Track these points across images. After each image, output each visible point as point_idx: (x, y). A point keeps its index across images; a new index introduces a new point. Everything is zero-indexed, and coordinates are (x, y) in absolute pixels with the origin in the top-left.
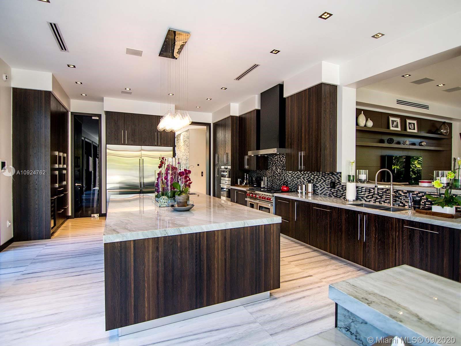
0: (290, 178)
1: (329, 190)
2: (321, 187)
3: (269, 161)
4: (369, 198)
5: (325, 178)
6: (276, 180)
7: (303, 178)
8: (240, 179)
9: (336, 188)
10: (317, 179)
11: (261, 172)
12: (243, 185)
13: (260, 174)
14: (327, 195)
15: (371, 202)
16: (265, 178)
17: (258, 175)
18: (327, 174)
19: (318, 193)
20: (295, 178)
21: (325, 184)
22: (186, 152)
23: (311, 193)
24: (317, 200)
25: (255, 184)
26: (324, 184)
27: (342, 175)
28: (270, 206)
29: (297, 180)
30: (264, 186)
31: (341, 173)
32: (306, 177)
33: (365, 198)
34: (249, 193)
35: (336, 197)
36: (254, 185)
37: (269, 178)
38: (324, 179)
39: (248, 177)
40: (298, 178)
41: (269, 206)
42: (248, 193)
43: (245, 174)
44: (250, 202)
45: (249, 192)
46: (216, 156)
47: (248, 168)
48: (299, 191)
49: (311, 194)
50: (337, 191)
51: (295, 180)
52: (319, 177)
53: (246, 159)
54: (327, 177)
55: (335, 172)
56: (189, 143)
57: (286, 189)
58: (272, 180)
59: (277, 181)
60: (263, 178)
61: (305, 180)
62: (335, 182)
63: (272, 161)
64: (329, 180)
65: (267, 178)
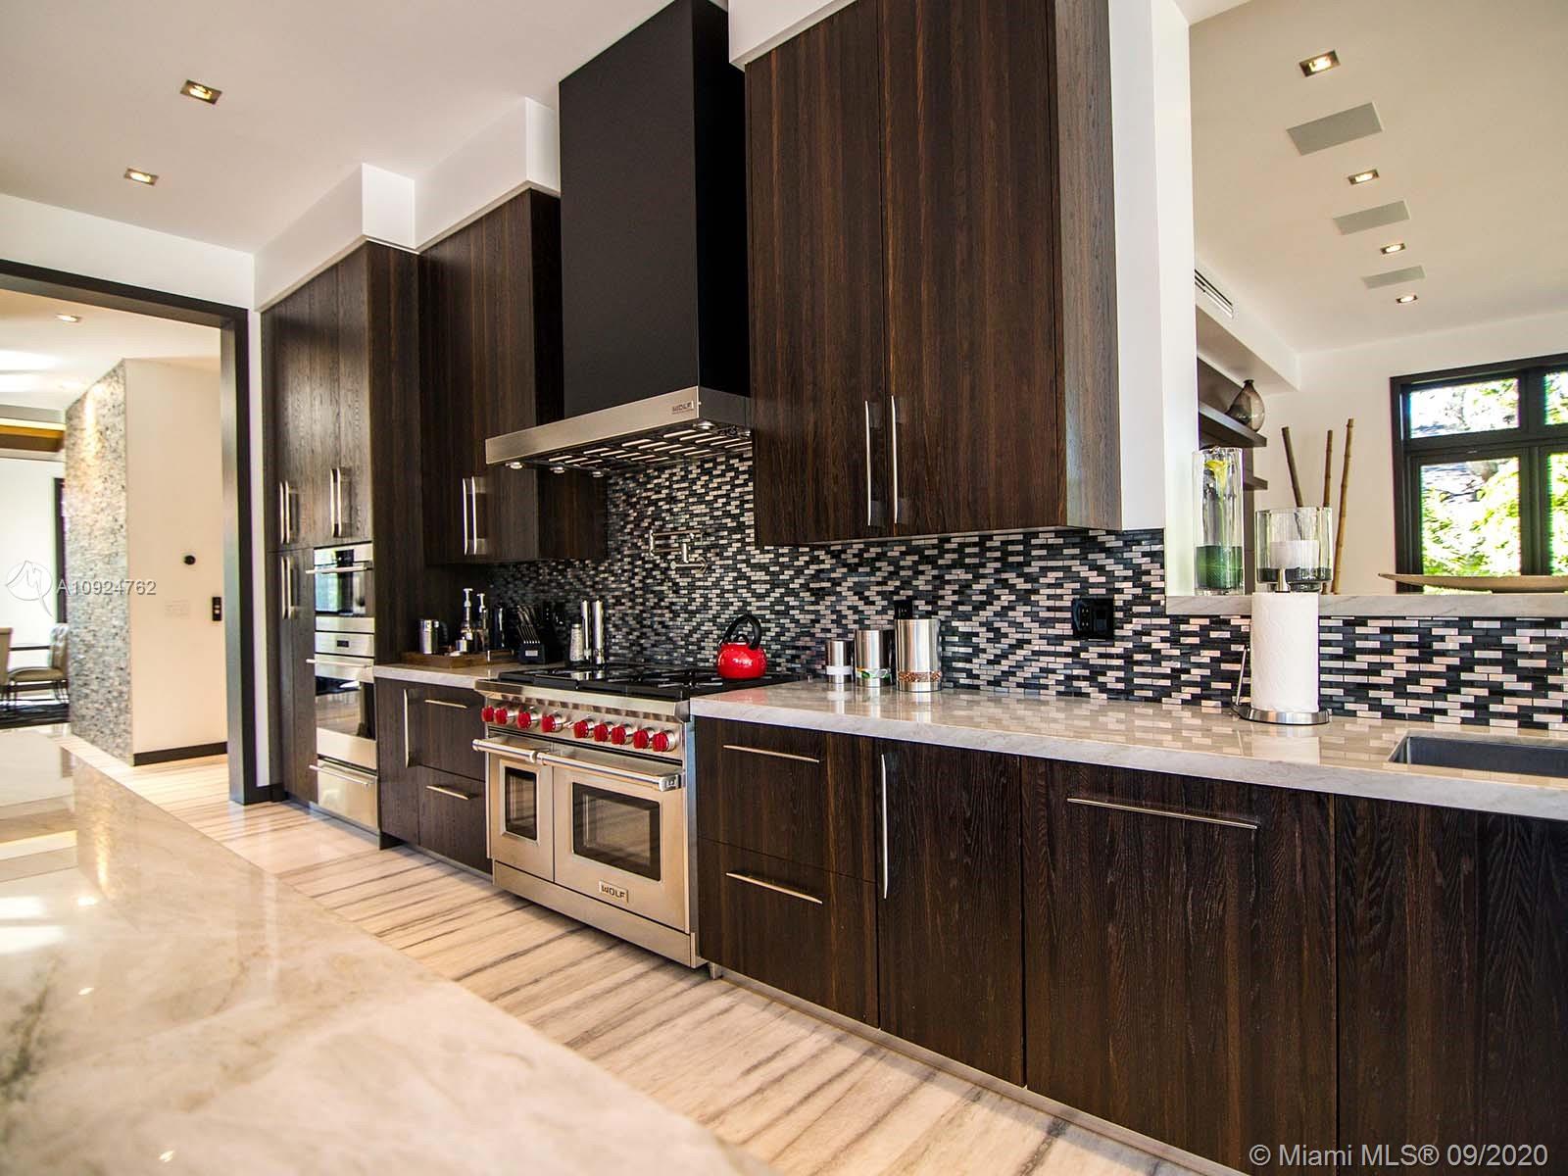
0: (760, 597)
1: (1067, 655)
2: (998, 635)
3: (617, 506)
4: (1417, 696)
5: (1029, 578)
6: (662, 615)
7: (859, 591)
8: (433, 618)
9: (1123, 638)
10: (964, 588)
11: (562, 573)
12: (456, 654)
13: (560, 586)
14: (1046, 687)
15: (1437, 718)
16: (591, 608)
17: (543, 591)
18: (1044, 552)
19: (977, 677)
20: (794, 593)
21: (1026, 614)
22: (108, 492)
23: (932, 680)
24: (970, 721)
25: (532, 647)
26: (1018, 614)
27: (1171, 548)
28: (661, 787)
29: (812, 603)
30: (588, 653)
31: (1157, 535)
32: (878, 584)
33: (1387, 698)
34: (499, 703)
35: (1124, 694)
36: (528, 653)
37: (618, 602)
38: (1021, 584)
39: (482, 606)
40: (814, 592)
41: (650, 786)
42: (488, 705)
43: (467, 591)
44: (503, 764)
45: (498, 696)
46: (285, 493)
47: (484, 551)
48: (838, 670)
49: (926, 686)
50: (1127, 656)
51: (793, 608)
52: (977, 578)
53: (470, 497)
54: (1044, 570)
55: (1109, 533)
56: (125, 436)
57: (747, 662)
58: (639, 619)
59: (671, 619)
60: (580, 608)
61: (873, 603)
62: (1112, 600)
63: (633, 506)
64: (1061, 586)
65: (605, 607)
